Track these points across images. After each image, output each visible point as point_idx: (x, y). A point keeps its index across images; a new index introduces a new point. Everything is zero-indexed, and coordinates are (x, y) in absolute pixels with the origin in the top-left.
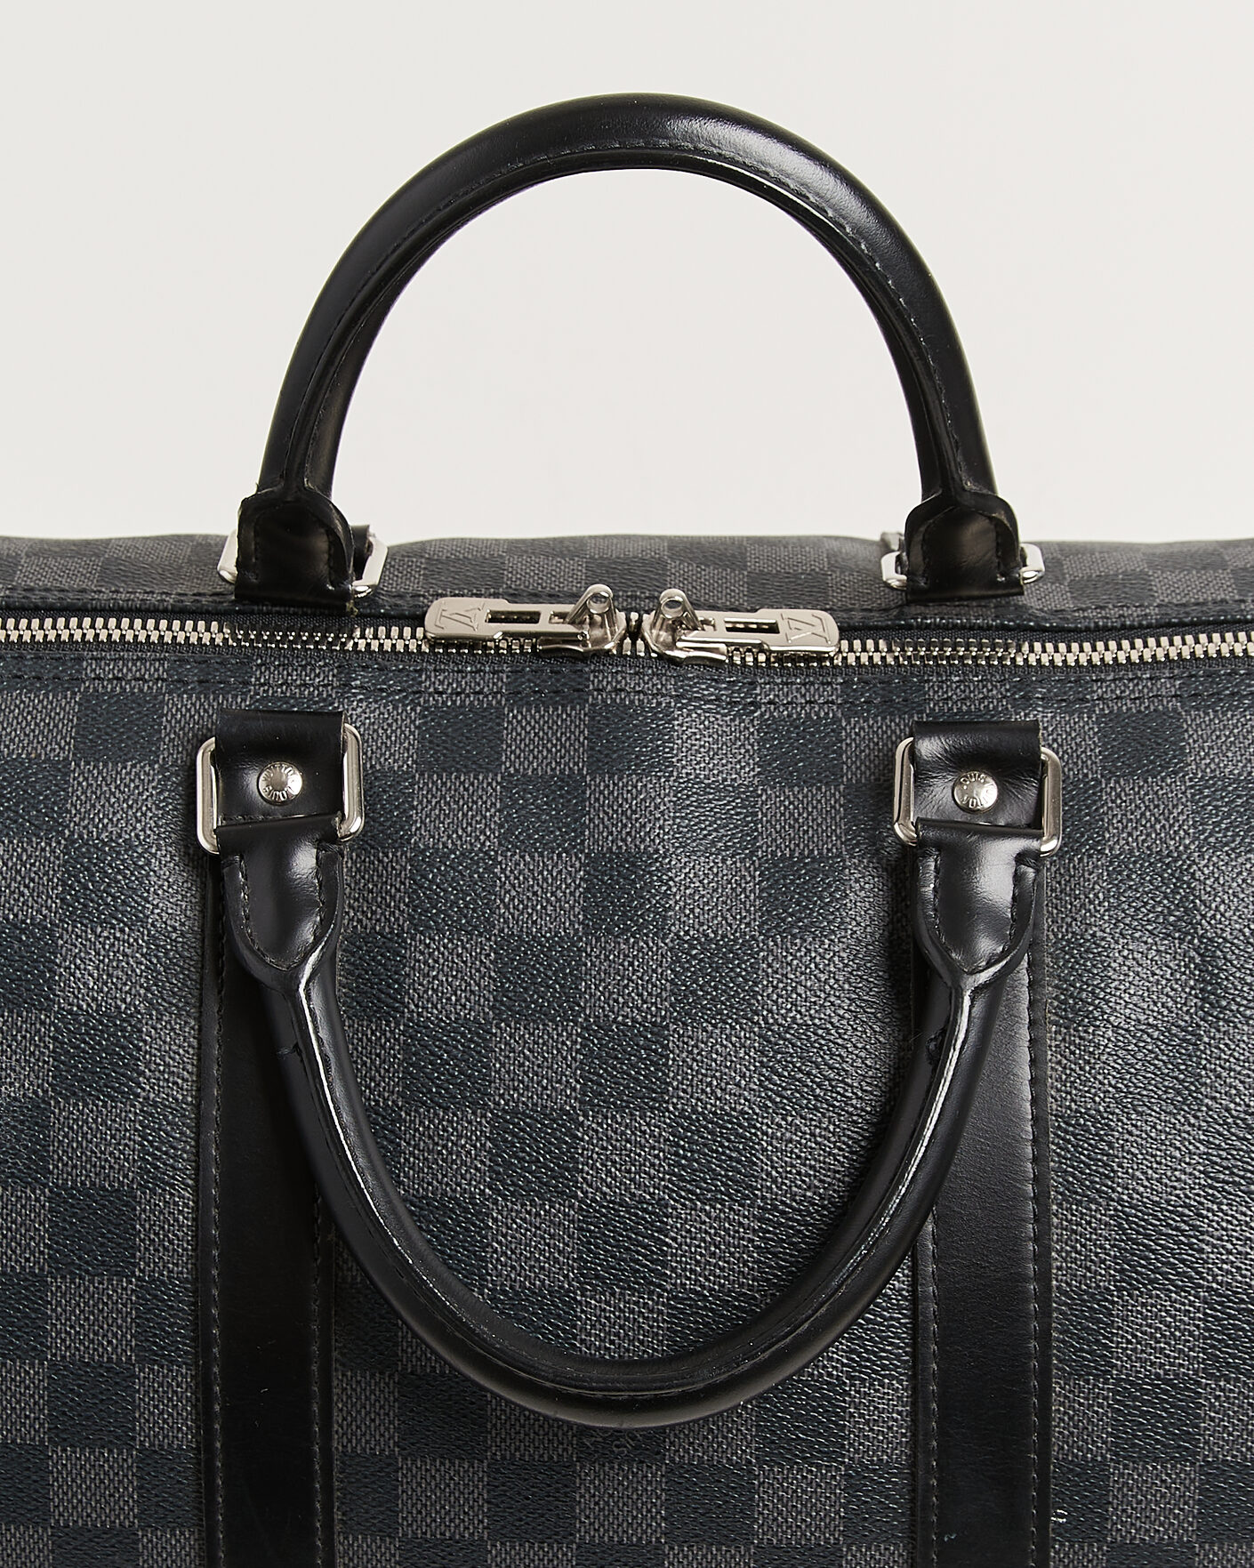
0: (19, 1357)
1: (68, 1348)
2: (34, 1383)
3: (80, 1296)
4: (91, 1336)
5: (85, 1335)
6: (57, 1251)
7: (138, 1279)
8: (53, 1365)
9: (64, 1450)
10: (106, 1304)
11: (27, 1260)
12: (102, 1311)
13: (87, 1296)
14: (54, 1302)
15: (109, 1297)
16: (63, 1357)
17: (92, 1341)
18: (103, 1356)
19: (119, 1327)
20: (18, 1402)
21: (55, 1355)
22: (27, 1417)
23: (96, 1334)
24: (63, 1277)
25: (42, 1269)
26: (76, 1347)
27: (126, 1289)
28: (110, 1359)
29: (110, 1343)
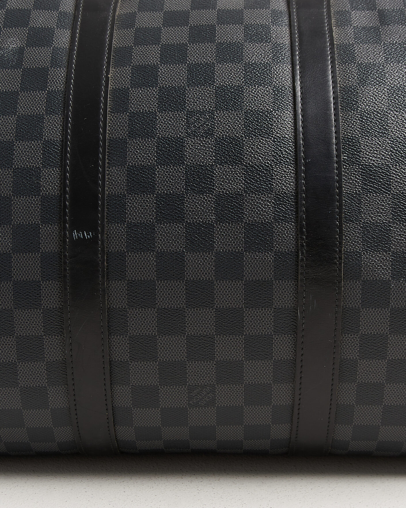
0: (8, 115)
1: (24, 111)
2: (12, 122)
3: (29, 97)
4: (31, 107)
5: (29, 107)
6: (23, 85)
7: (48, 91)
8: (18, 116)
9: (20, 142)
10: (37, 98)
11: (13, 88)
12: (35, 100)
13: (31, 96)
14: (20, 99)
15: (38, 96)
16: (22, 114)
17: (31, 109)
18: (34, 113)
19: (40, 105)
20: (6, 128)
21: (19, 114)
22: (8, 132)
23: (33, 107)
24: (24, 92)
25: (17, 90)
26: (26, 111)
27: (44, 94)
28: (37, 114)
29: (37, 109)
